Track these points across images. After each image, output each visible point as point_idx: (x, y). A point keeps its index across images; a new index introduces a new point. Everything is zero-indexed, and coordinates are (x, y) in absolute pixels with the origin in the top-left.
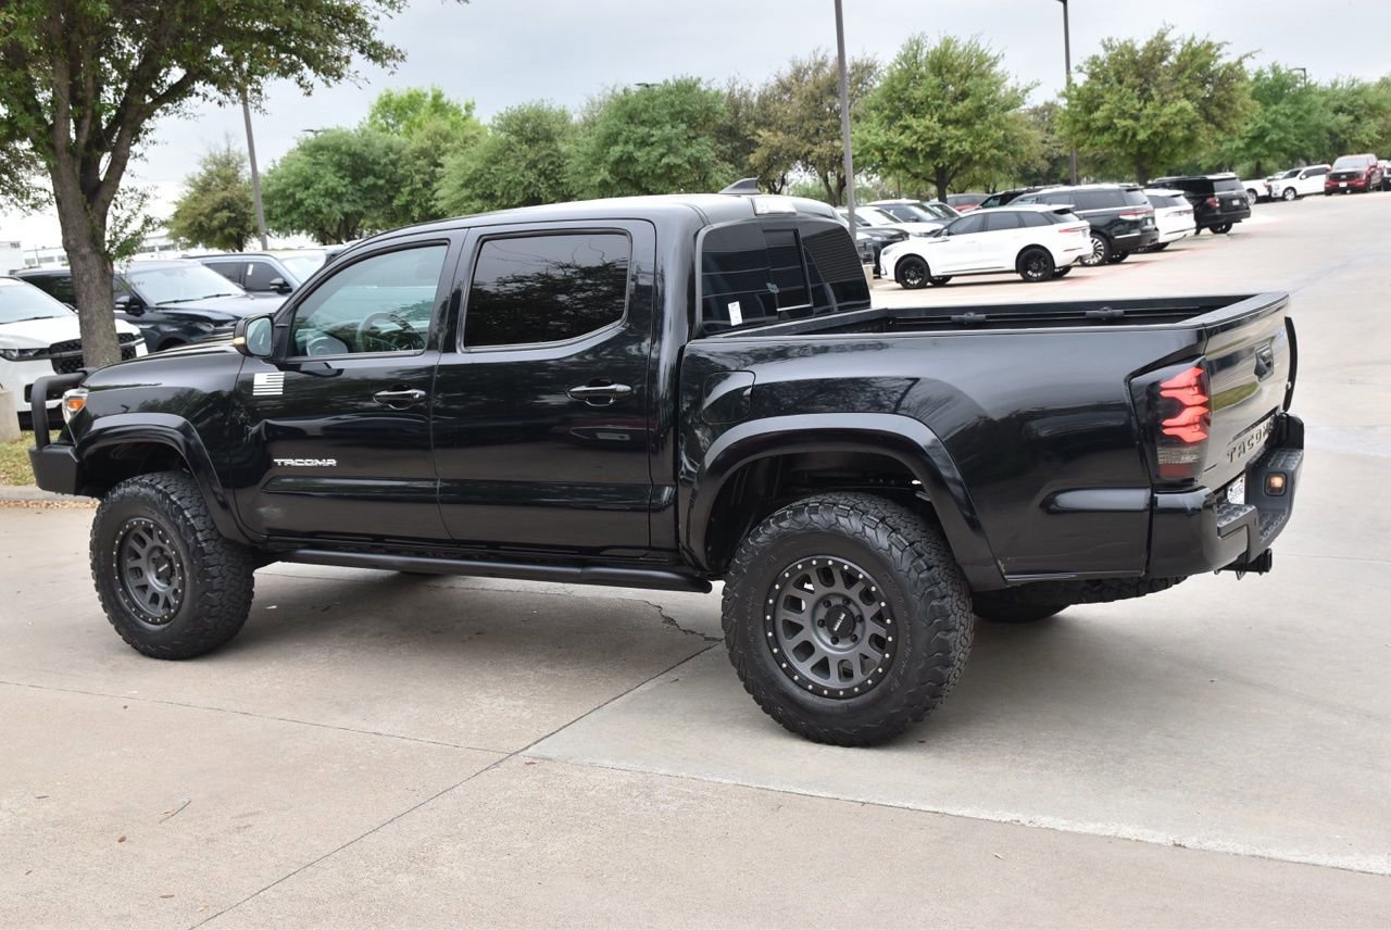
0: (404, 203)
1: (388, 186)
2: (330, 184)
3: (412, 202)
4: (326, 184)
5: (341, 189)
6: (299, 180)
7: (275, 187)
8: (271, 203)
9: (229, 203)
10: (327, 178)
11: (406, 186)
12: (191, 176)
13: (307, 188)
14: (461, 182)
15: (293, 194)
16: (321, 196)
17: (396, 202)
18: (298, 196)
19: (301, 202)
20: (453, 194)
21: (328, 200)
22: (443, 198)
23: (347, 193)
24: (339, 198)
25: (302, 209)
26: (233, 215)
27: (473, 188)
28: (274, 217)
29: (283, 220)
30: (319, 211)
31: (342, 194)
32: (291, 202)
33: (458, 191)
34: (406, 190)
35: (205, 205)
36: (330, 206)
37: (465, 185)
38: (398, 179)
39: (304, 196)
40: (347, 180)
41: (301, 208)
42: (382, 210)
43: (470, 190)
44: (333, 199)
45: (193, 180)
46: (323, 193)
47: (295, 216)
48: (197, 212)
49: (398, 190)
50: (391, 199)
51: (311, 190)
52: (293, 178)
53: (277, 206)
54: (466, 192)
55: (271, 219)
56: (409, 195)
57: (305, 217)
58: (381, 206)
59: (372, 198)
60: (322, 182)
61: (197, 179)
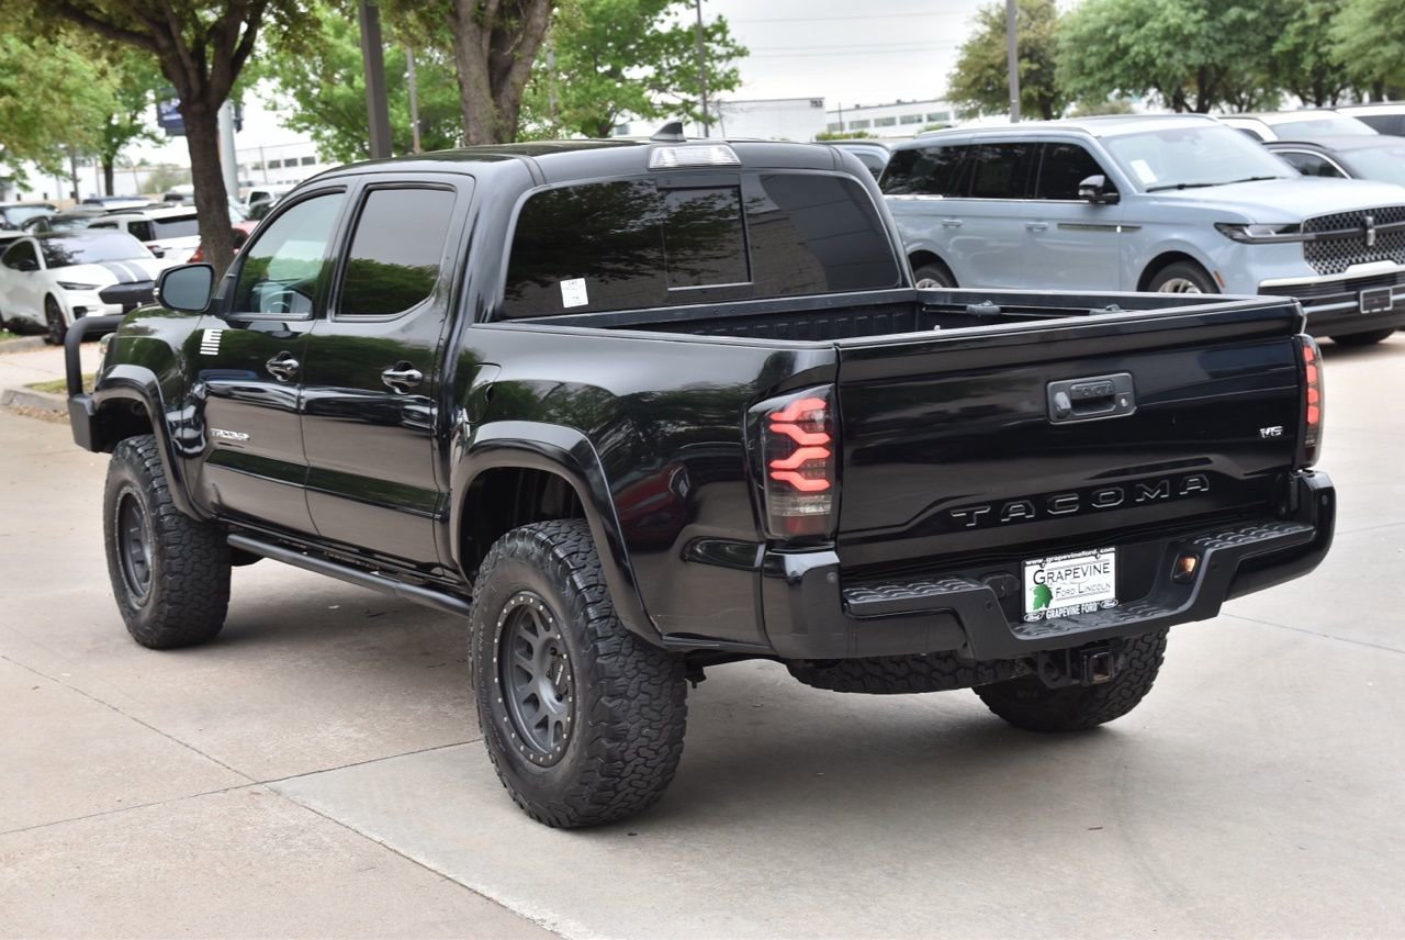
0: (1291, 47)
1: (1266, 22)
2: (1172, 21)
3: (1303, 46)
4: (1165, 20)
5: (1189, 28)
6: (1125, 15)
7: (1091, 26)
8: (1084, 51)
9: (1031, 48)
10: (1167, 12)
11: (1293, 21)
12: (986, 9)
13: (1139, 26)
14: (1370, 14)
15: (1116, 36)
16: (1157, 39)
17: (1278, 48)
18: (1122, 40)
19: (1125, 50)
20: (1355, 34)
21: (1167, 46)
22: (1342, 41)
23: (1199, 33)
24: (1185, 42)
25: (1128, 60)
26: (1035, 67)
27: (1389, 25)
28: (1086, 71)
29: (1098, 76)
30: (1151, 62)
31: (1192, 36)
32: (1112, 48)
33: (1366, 28)
34: (1292, 28)
35: (997, 52)
36: (1169, 54)
37: (1377, 20)
38: (1283, 11)
39: (1130, 41)
40: (1202, 13)
41: (1126, 58)
42: (1255, 59)
43: (1382, 27)
44: (1177, 44)
45: (986, 14)
46: (1159, 35)
47: (1117, 70)
48: (985, 62)
49: (1282, 29)
50: (1271, 40)
51: (1143, 31)
52: (1117, 10)
53: (1092, 54)
54: (1378, 31)
55: (1083, 74)
56: (1297, 35)
57: (1133, 72)
58: (1253, 54)
59: (1242, 42)
60: (1161, 18)
61: (994, 13)
